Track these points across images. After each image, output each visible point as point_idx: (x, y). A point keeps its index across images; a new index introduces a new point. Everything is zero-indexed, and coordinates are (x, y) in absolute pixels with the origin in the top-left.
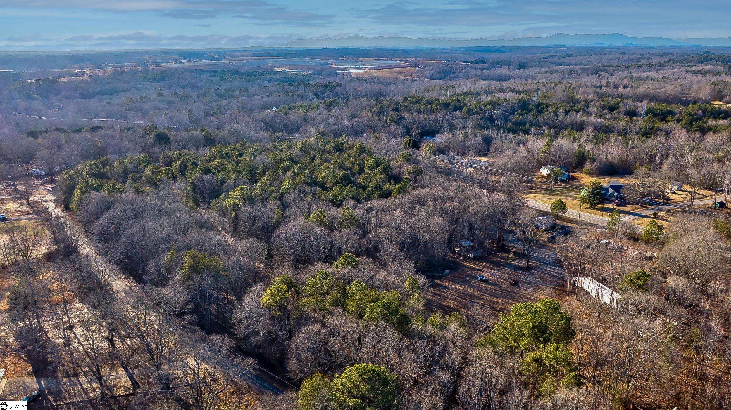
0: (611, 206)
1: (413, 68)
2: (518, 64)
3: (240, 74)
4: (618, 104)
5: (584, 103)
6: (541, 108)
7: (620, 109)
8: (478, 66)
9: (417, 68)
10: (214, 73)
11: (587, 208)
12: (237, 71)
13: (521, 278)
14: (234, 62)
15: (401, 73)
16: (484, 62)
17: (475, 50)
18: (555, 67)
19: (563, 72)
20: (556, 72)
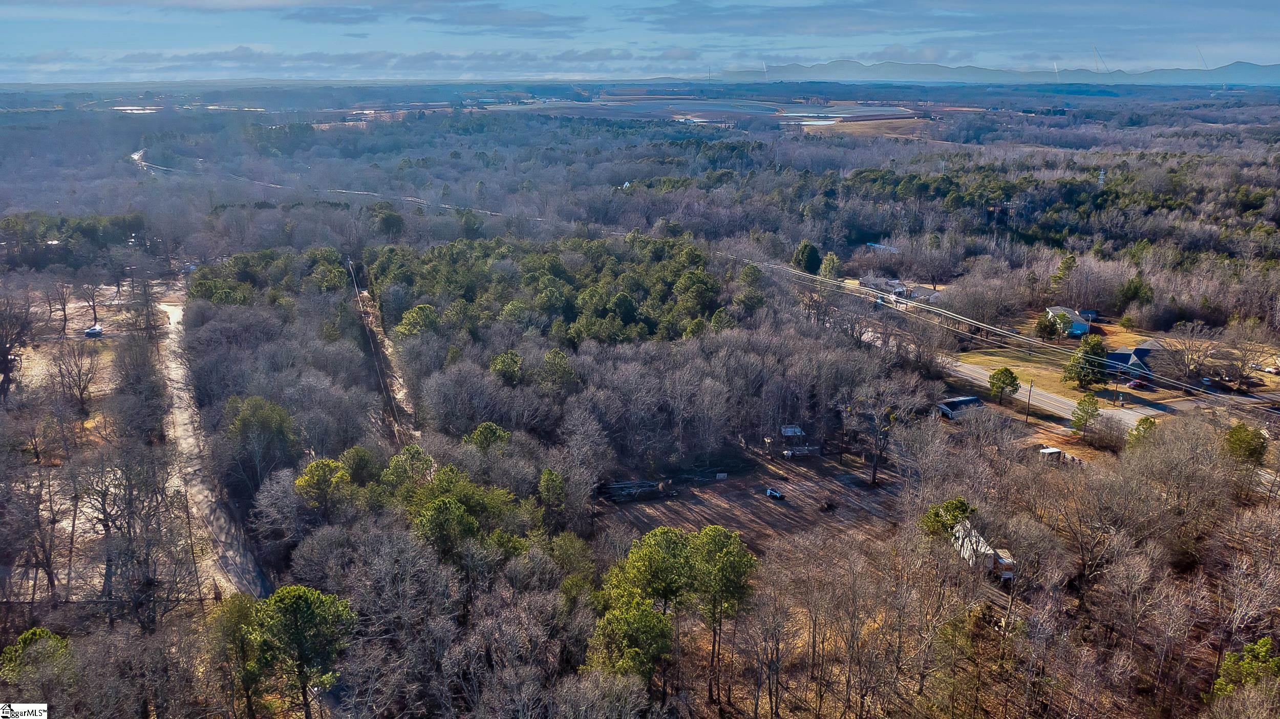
0: (1125, 388)
1: (921, 120)
2: (1126, 118)
3: (609, 124)
4: (1263, 198)
5: (1194, 194)
6: (1101, 200)
7: (1264, 209)
8: (1048, 119)
9: (928, 120)
10: (566, 121)
11: (1074, 389)
12: (605, 120)
13: (847, 501)
14: (609, 104)
15: (894, 129)
16: (1063, 113)
17: (1058, 89)
18: (1199, 126)
19: (1208, 136)
20: (1196, 134)
